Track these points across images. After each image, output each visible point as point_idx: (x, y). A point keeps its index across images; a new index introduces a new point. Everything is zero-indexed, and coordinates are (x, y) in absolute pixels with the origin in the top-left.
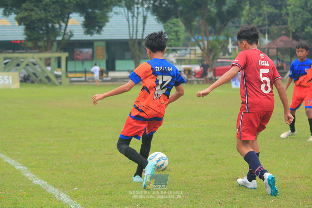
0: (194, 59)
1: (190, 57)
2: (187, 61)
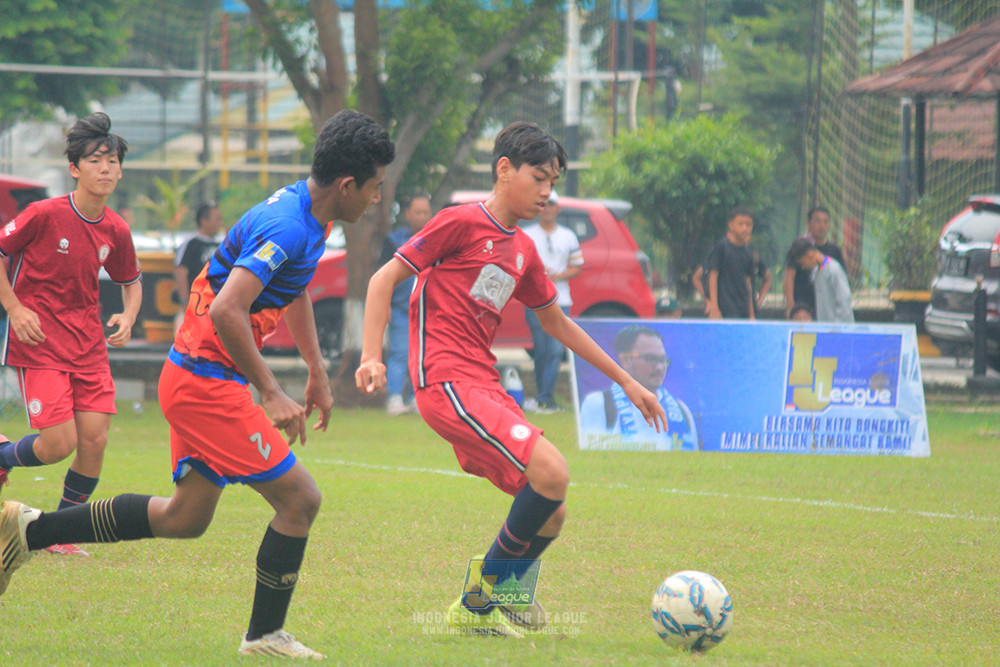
0: (235, 175)
1: (204, 156)
2: (175, 193)
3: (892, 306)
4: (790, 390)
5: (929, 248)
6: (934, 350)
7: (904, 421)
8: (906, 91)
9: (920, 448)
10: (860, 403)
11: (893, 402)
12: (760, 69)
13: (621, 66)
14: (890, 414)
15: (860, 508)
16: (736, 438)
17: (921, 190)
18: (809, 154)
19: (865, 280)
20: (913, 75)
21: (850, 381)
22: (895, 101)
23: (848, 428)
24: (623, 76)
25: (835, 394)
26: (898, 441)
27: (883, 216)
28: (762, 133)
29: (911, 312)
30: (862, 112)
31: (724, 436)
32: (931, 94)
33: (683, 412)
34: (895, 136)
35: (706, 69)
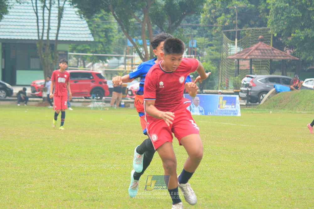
3: (234, 92)
4: (219, 106)
5: (240, 83)
6: (240, 99)
7: (237, 110)
8: (236, 59)
9: (239, 115)
10: (230, 108)
11: (235, 107)
12: (213, 55)
13: (191, 54)
14: (234, 109)
15: (231, 124)
16: (210, 113)
17: (238, 74)
18: (221, 68)
19: (229, 88)
20: (237, 56)
21: (228, 104)
22: (234, 60)
23: (228, 111)
24: (192, 56)
25: (226, 106)
26: (236, 114)
27: (233, 78)
28: (213, 65)
29: (237, 93)
30: (228, 62)
31: (208, 113)
32: (240, 59)
33: (202, 109)
34: (234, 65)
35: (204, 55)
